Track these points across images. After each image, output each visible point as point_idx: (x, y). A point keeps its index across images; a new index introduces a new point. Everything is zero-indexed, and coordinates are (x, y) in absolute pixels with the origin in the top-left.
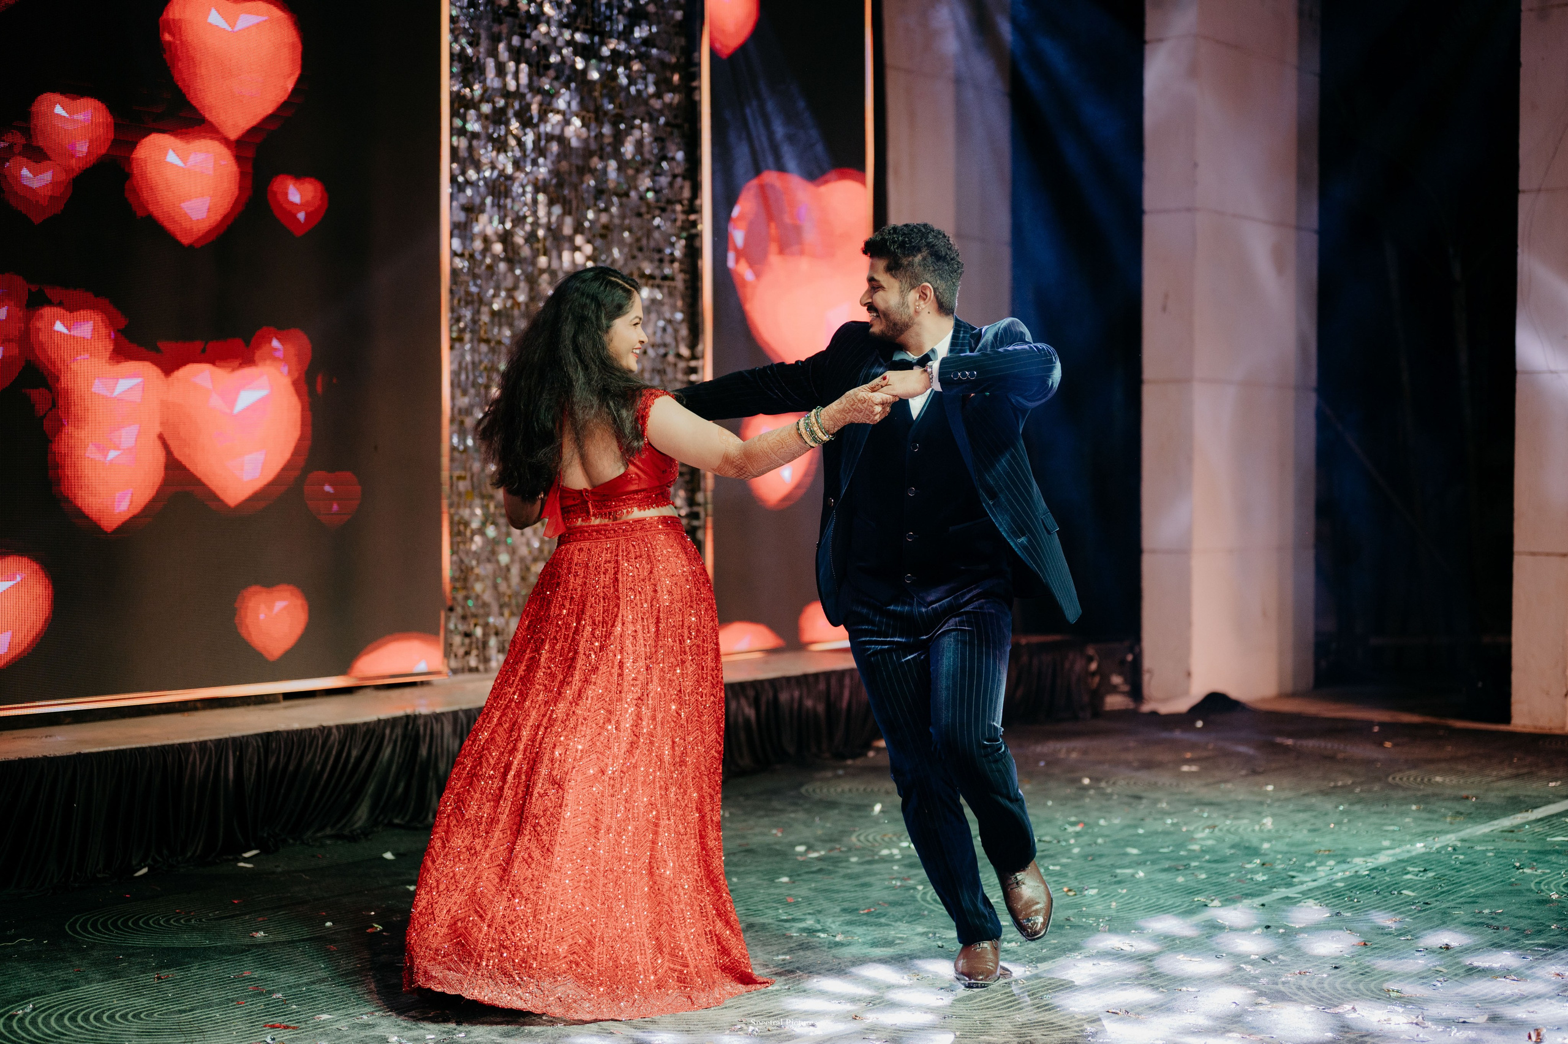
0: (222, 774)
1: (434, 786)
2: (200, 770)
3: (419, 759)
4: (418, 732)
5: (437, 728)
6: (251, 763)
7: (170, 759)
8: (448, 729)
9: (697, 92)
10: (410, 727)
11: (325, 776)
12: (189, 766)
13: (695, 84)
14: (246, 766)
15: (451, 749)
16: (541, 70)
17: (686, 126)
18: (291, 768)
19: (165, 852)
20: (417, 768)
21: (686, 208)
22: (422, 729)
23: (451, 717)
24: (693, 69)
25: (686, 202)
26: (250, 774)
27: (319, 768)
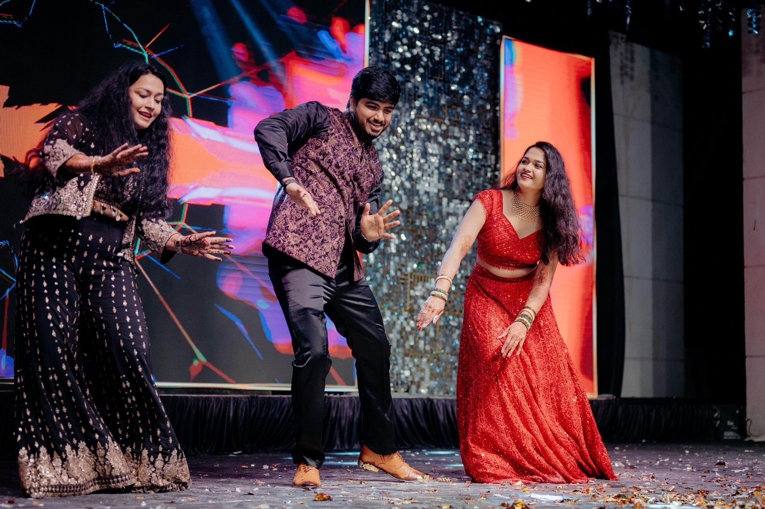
0: (227, 414)
1: (338, 432)
2: (216, 411)
3: (330, 418)
4: (331, 403)
5: (340, 404)
6: (242, 410)
7: (200, 404)
8: (347, 404)
9: (498, 112)
10: (326, 402)
11: (281, 420)
12: (210, 408)
13: (497, 108)
14: (240, 411)
15: (348, 415)
16: (416, 98)
17: (493, 129)
18: (263, 415)
19: (196, 449)
20: (329, 423)
21: (493, 169)
22: (333, 403)
23: (349, 400)
24: (496, 101)
25: (493, 166)
26: (242, 415)
27: (278, 416)
